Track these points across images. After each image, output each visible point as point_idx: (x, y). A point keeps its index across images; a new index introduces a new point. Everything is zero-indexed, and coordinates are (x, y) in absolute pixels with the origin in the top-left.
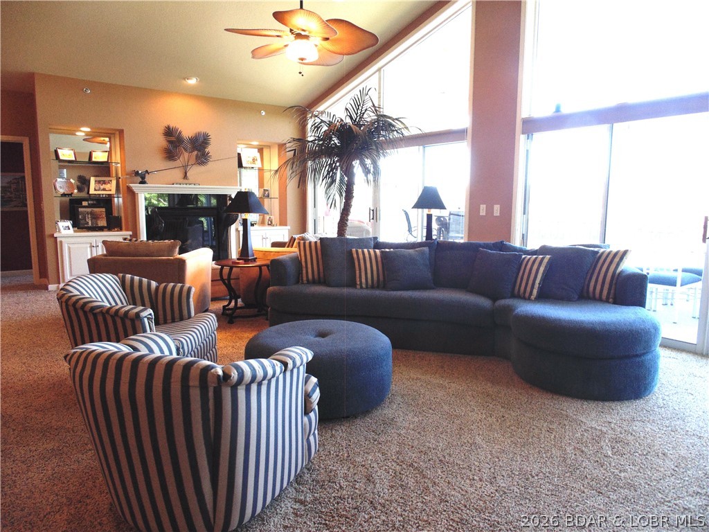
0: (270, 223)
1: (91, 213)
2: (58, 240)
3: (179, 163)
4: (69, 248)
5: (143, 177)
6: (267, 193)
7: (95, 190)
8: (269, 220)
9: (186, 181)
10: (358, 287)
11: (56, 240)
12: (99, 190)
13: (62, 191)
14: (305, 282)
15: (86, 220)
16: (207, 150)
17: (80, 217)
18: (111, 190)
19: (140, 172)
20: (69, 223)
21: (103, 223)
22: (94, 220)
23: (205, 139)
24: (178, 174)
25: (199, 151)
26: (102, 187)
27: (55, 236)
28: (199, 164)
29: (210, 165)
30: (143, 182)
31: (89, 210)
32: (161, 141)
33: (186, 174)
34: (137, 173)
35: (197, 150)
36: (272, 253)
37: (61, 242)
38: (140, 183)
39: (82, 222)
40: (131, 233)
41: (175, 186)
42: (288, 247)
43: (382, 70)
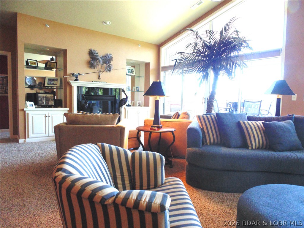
0: (139, 105)
1: (46, 97)
2: (26, 112)
3: (96, 70)
4: (33, 117)
5: (77, 77)
6: (138, 89)
7: (48, 84)
8: (138, 103)
9: (99, 80)
10: (250, 148)
11: (25, 113)
12: (50, 84)
13: (29, 84)
14: (208, 143)
15: (42, 101)
16: (111, 64)
17: (39, 99)
18: (57, 84)
19: (75, 74)
20: (32, 103)
21: (51, 103)
22: (47, 101)
23: (110, 58)
24: (95, 76)
25: (107, 64)
26: (52, 83)
27: (24, 110)
28: (107, 71)
29: (112, 72)
30: (76, 80)
31: (44, 95)
32: (87, 57)
33: (99, 76)
34: (73, 75)
35: (105, 63)
36: (168, 122)
37: (28, 114)
38: (75, 80)
39: (40, 102)
40: (68, 109)
41: (93, 82)
42: (174, 118)
43: (212, 21)
